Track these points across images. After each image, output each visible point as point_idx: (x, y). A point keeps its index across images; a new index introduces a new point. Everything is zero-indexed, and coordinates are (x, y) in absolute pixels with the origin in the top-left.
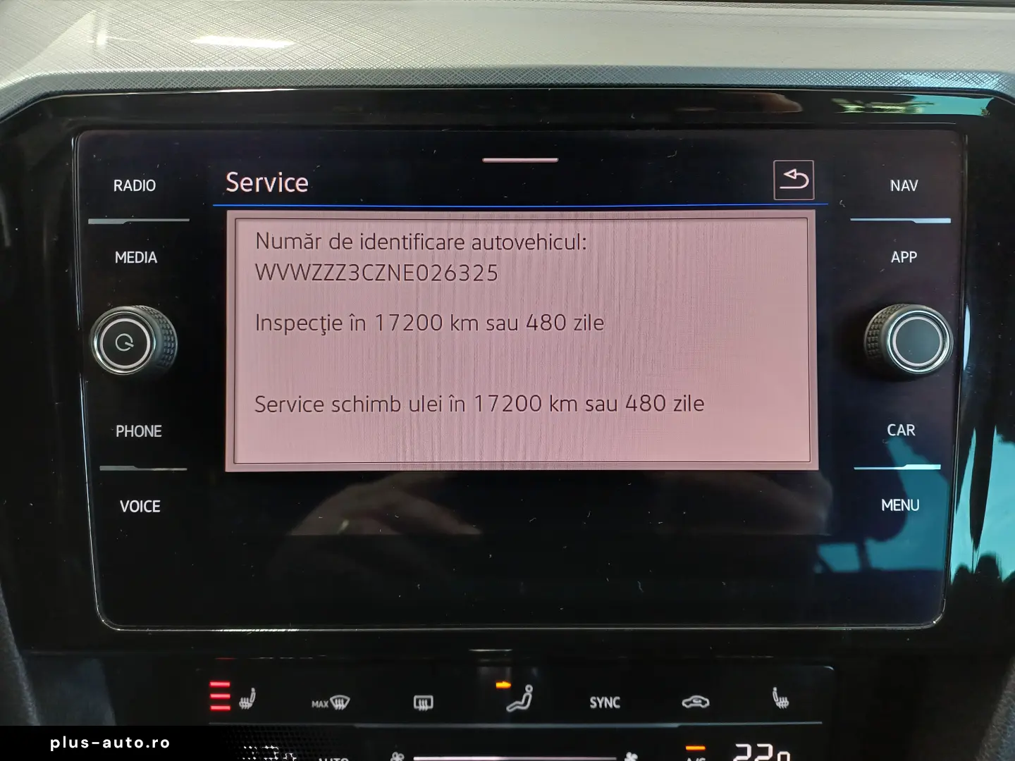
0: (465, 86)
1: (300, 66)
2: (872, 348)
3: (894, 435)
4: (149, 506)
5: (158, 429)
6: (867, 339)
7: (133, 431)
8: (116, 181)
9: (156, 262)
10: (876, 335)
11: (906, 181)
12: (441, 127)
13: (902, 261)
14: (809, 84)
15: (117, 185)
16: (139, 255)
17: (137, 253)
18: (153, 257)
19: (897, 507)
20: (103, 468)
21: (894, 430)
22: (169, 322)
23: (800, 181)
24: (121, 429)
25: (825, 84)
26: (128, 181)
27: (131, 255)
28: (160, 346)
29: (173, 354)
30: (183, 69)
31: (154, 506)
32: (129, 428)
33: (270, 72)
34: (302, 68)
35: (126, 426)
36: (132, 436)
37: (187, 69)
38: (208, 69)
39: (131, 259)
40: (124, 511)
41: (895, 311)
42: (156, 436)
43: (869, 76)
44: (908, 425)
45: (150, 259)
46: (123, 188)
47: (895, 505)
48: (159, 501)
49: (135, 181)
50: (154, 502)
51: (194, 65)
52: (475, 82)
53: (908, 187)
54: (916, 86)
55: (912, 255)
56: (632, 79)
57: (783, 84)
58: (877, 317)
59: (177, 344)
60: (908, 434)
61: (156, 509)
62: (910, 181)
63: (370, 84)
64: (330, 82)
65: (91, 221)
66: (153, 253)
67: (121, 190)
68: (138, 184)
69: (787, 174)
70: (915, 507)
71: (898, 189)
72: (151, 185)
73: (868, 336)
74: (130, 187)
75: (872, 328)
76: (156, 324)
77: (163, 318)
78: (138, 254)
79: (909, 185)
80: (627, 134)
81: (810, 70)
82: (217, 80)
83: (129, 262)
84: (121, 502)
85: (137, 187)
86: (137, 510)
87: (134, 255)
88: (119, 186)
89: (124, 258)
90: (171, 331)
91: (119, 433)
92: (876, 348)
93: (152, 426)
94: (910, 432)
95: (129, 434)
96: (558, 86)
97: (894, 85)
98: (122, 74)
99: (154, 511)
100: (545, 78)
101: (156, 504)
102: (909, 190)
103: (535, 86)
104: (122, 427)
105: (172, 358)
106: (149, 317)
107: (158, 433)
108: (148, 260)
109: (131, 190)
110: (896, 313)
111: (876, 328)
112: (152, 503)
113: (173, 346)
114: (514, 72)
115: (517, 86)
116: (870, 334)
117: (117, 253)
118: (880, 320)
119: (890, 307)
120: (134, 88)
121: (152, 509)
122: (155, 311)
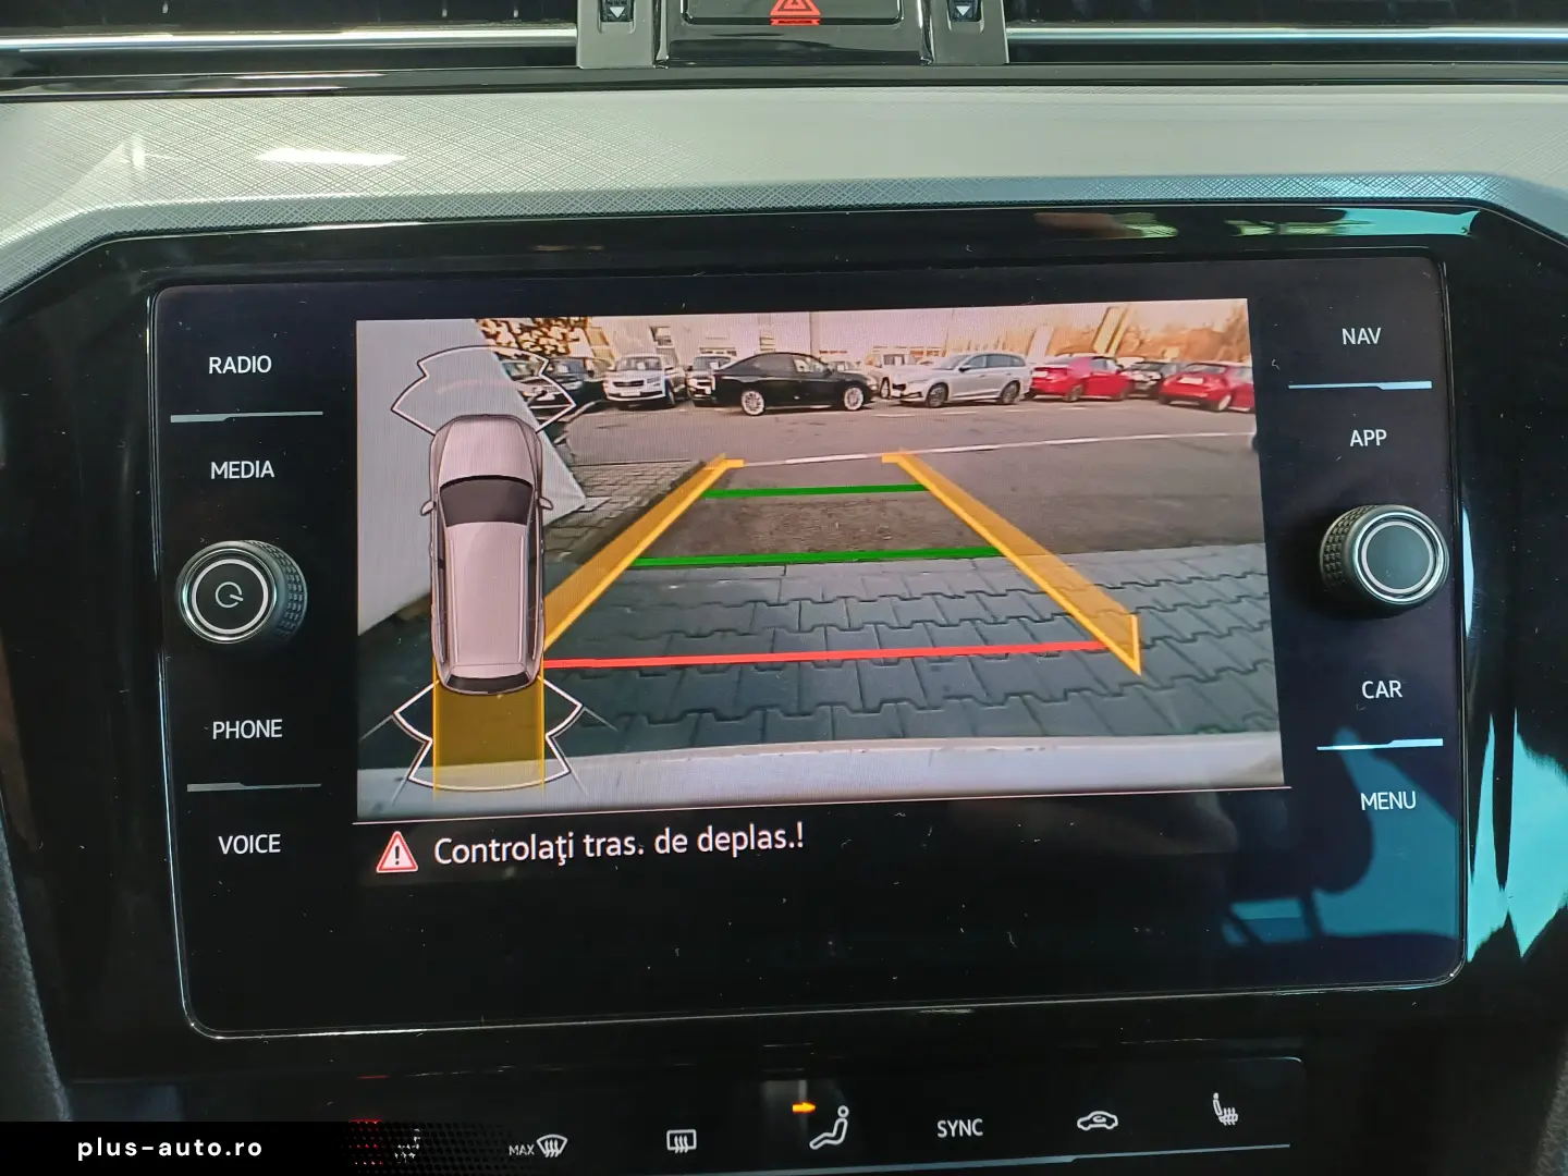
0: (725, 212)
1: (484, 188)
2: (1332, 570)
3: (1372, 697)
4: (264, 844)
5: (276, 724)
6: (1324, 558)
7: (239, 730)
8: (211, 359)
9: (273, 475)
10: (1338, 550)
11: (1363, 330)
12: (693, 270)
13: (1366, 444)
15: (214, 364)
16: (247, 467)
17: (243, 463)
18: (268, 469)
19: (1384, 804)
20: (192, 788)
21: (1371, 690)
22: (294, 563)
24: (220, 728)
25: (1240, 196)
26: (230, 359)
27: (234, 466)
28: (282, 602)
29: (301, 611)
30: (312, 196)
31: (271, 843)
32: (233, 726)
33: (439, 197)
34: (488, 190)
35: (228, 723)
36: (237, 736)
37: (318, 196)
38: (348, 194)
39: (234, 473)
40: (225, 851)
41: (1362, 514)
42: (273, 735)
43: (1301, 183)
44: (1391, 682)
45: (264, 472)
46: (222, 370)
47: (1380, 801)
48: (278, 835)
49: (240, 358)
50: (271, 836)
51: (329, 190)
52: (740, 206)
53: (1367, 339)
54: (1368, 195)
55: (1379, 435)
57: (1180, 197)
58: (1337, 526)
59: (306, 598)
60: (1392, 696)
61: (275, 847)
62: (1370, 330)
63: (587, 211)
64: (529, 211)
65: (175, 419)
66: (267, 463)
67: (220, 372)
68: (244, 364)
70: (1410, 803)
71: (1353, 342)
72: (264, 364)
73: (1326, 552)
74: (233, 368)
75: (1331, 541)
76: (274, 564)
77: (285, 557)
78: (246, 465)
79: (1368, 336)
80: (961, 274)
81: (1219, 176)
82: (362, 211)
83: (231, 477)
84: (220, 839)
85: (243, 368)
86: (245, 850)
87: (239, 466)
88: (216, 366)
89: (223, 472)
90: (296, 577)
91: (217, 734)
92: (1338, 569)
93: (268, 721)
94: (1394, 692)
95: (233, 734)
96: (860, 207)
97: (1337, 195)
98: (223, 204)
99: (271, 850)
100: (840, 198)
101: (275, 839)
102: (1369, 342)
103: (827, 208)
104: (222, 724)
105: (300, 617)
106: (265, 557)
107: (276, 732)
108: (261, 471)
109: (235, 371)
110: (1363, 518)
111: (1336, 540)
112: (268, 838)
113: (301, 599)
114: (795, 190)
115: (800, 209)
116: (1328, 550)
117: (214, 465)
118: (1341, 529)
119: (1354, 510)
120: (240, 224)
121: (268, 848)
122: (274, 548)
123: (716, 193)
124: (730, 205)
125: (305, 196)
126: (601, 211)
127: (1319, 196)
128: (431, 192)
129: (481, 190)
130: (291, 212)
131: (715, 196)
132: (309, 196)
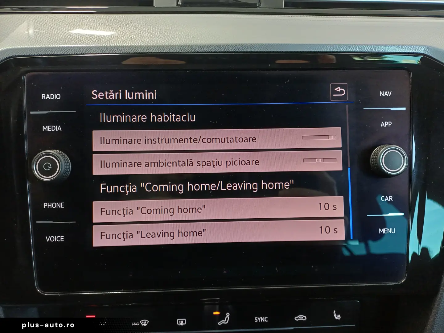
0: (197, 53)
1: (124, 44)
2: (374, 164)
3: (384, 201)
4: (59, 239)
5: (62, 204)
6: (372, 160)
7: (51, 205)
8: (42, 95)
9: (61, 130)
10: (376, 158)
11: (386, 92)
12: (187, 70)
13: (386, 126)
14: (345, 51)
15: (43, 96)
17: (52, 126)
18: (59, 128)
20: (38, 222)
21: (384, 198)
22: (67, 157)
23: (342, 92)
24: (46, 205)
25: (351, 51)
26: (48, 95)
27: (50, 127)
28: (63, 168)
29: (69, 171)
30: (72, 46)
31: (61, 239)
33: (111, 47)
34: (125, 45)
35: (48, 203)
36: (51, 207)
37: (74, 46)
38: (83, 45)
39: (50, 129)
40: (48, 241)
41: (383, 148)
42: (62, 207)
43: (370, 47)
44: (390, 197)
45: (58, 129)
46: (46, 98)
47: (385, 231)
48: (63, 236)
49: (51, 95)
50: (61, 237)
51: (77, 44)
52: (201, 51)
53: (387, 94)
54: (389, 51)
55: (389, 123)
56: (269, 49)
57: (333, 51)
58: (376, 150)
59: (71, 167)
60: (390, 200)
61: (62, 240)
62: (388, 92)
63: (155, 52)
64: (138, 51)
65: (32, 113)
66: (59, 126)
67: (45, 99)
68: (52, 96)
69: (336, 89)
70: (393, 232)
71: (383, 95)
72: (58, 96)
73: (372, 158)
74: (49, 97)
75: (374, 155)
76: (61, 157)
77: (64, 155)
78: (53, 127)
79: (388, 94)
80: (267, 73)
81: (345, 45)
82: (87, 51)
83: (49, 130)
84: (46, 237)
85: (52, 97)
86: (54, 240)
87: (51, 127)
88: (44, 97)
89: (46, 129)
90: (68, 161)
91: (45, 206)
92: (376, 164)
93: (60, 203)
96: (237, 52)
97: (380, 51)
98: (45, 48)
99: (61, 241)
100: (231, 49)
101: (62, 238)
102: (388, 96)
103: (228, 52)
105: (69, 173)
106: (58, 155)
107: (62, 206)
108: (57, 129)
109: (49, 99)
110: (383, 149)
111: (375, 155)
112: (60, 237)
113: (69, 168)
114: (218, 46)
115: (219, 52)
116: (373, 158)
117: (43, 127)
118: (377, 152)
119: (381, 146)
120: (50, 54)
121: (60, 240)
122: (61, 152)
123: (194, 47)
124: (198, 51)
125: (70, 46)
126: (159, 52)
127: (375, 51)
128: (108, 45)
129: (123, 45)
130: (66, 50)
131: (194, 48)
132: (71, 46)
